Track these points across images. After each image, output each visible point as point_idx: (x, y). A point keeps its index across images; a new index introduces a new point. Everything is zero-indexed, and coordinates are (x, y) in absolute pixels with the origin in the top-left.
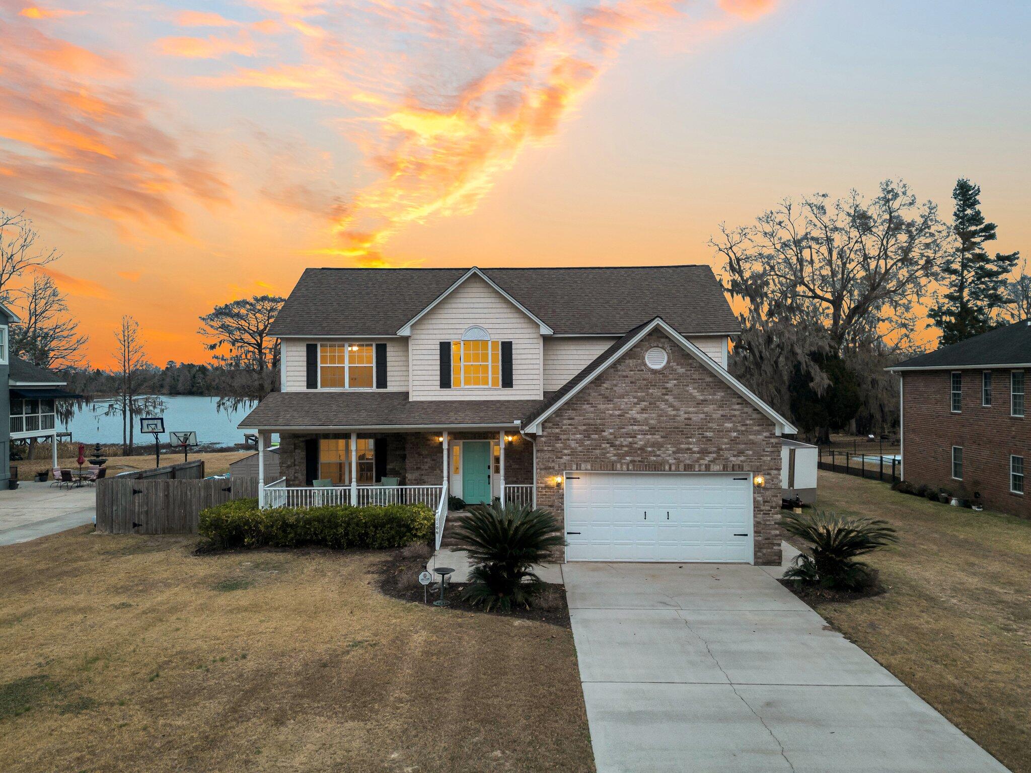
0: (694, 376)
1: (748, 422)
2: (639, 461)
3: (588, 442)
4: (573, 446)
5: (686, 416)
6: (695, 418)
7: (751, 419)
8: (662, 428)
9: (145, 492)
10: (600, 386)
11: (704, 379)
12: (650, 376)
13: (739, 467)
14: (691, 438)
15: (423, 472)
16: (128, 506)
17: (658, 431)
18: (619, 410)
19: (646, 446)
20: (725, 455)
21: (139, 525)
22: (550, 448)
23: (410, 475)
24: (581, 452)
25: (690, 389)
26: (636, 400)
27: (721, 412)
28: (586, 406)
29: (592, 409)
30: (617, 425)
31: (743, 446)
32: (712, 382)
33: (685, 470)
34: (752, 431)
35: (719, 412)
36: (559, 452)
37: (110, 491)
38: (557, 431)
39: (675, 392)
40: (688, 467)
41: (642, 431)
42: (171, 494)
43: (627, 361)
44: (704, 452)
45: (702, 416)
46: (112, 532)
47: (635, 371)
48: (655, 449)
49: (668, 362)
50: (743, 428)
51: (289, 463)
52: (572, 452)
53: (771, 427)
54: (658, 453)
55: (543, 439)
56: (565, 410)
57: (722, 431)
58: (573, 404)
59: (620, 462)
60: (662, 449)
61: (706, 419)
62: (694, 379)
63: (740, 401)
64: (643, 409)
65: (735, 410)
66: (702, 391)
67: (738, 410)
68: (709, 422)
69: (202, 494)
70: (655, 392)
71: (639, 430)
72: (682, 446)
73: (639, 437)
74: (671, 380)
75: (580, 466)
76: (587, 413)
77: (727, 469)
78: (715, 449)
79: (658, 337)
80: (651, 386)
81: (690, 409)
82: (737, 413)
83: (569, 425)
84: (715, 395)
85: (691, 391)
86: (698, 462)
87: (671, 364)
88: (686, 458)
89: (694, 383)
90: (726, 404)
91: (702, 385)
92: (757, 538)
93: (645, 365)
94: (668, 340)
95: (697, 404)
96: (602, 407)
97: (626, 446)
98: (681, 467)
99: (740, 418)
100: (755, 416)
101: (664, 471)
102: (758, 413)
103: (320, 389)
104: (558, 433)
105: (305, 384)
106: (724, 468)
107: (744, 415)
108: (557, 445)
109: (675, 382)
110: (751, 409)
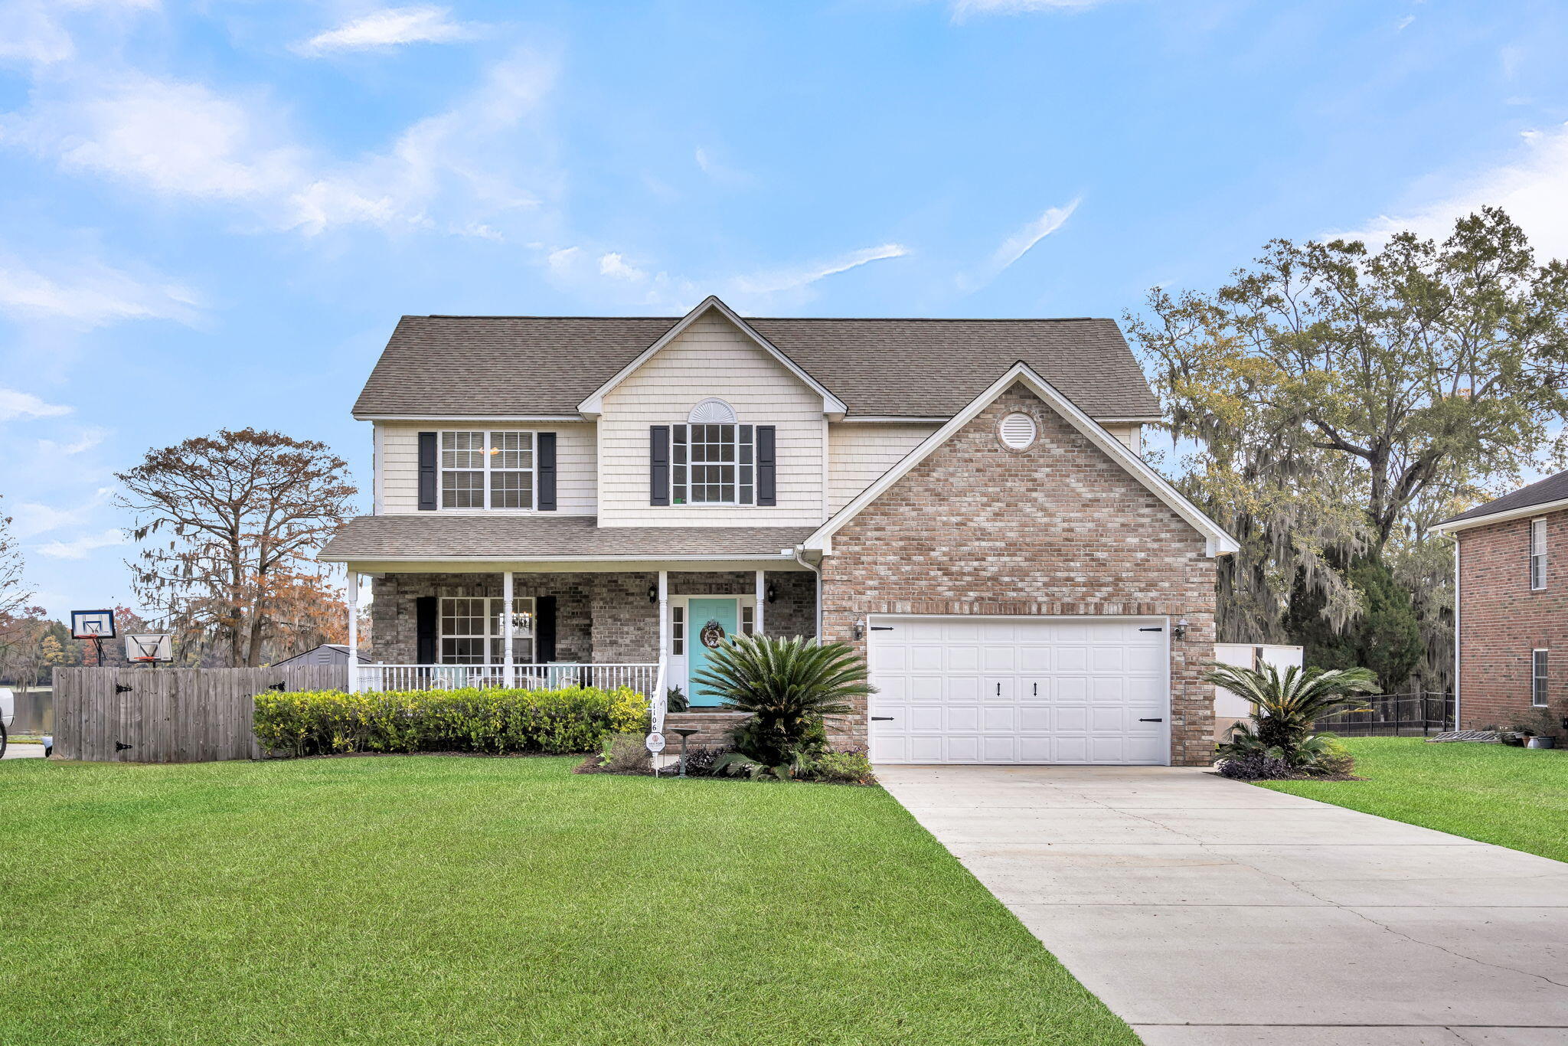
0: (1079, 461)
1: (1163, 536)
2: (990, 599)
3: (908, 568)
4: (883, 573)
5: (1066, 525)
6: (1082, 529)
7: (1167, 531)
8: (1028, 545)
9: (137, 689)
10: (928, 475)
11: (1094, 466)
12: (1007, 459)
13: (1149, 609)
14: (1072, 560)
15: (622, 650)
16: (107, 715)
17: (1020, 550)
18: (959, 515)
19: (1000, 573)
20: (1127, 589)
21: (127, 747)
22: (845, 578)
23: (599, 654)
24: (895, 584)
25: (1072, 481)
26: (985, 499)
27: (1121, 520)
28: (904, 509)
29: (914, 514)
30: (955, 540)
31: (1156, 574)
32: (1107, 471)
33: (1063, 613)
34: (1170, 551)
35: (1117, 519)
36: (859, 584)
37: (77, 687)
38: (857, 549)
39: (1049, 485)
40: (1069, 609)
41: (994, 550)
42: (181, 694)
43: (971, 436)
44: (1094, 584)
45: (1091, 525)
46: (80, 758)
47: (983, 451)
48: (1015, 579)
49: (1037, 438)
50: (1156, 546)
51: (389, 638)
52: (880, 583)
53: (1200, 544)
54: (1020, 585)
55: (834, 562)
56: (869, 514)
57: (1122, 550)
58: (883, 504)
59: (959, 600)
60: (1027, 579)
61: (1097, 530)
62: (1077, 466)
63: (1150, 501)
64: (996, 514)
65: (1143, 516)
66: (1090, 484)
67: (1147, 516)
68: (1102, 535)
69: (235, 694)
70: (1019, 486)
71: (991, 548)
72: (1059, 574)
73: (990, 559)
74: (1041, 466)
75: (894, 607)
76: (905, 520)
77: (1129, 611)
78: (1111, 579)
79: (1021, 397)
80: (1010, 475)
81: (1072, 515)
82: (1146, 520)
83: (877, 539)
84: (1111, 491)
85: (1074, 485)
86: (1084, 600)
87: (1042, 441)
88: (1066, 594)
89: (1079, 471)
90: (1129, 506)
91: (1090, 476)
92: (1175, 723)
93: (999, 441)
94: (1036, 401)
95: (1083, 506)
96: (929, 510)
97: (969, 574)
98: (1057, 607)
99: (1150, 530)
100: (1174, 525)
101: (1030, 614)
102: (1178, 521)
103: (441, 511)
104: (858, 553)
105: (415, 501)
106: (1124, 609)
107: (1157, 524)
108: (857, 573)
109: (1048, 470)
110: (1168, 515)
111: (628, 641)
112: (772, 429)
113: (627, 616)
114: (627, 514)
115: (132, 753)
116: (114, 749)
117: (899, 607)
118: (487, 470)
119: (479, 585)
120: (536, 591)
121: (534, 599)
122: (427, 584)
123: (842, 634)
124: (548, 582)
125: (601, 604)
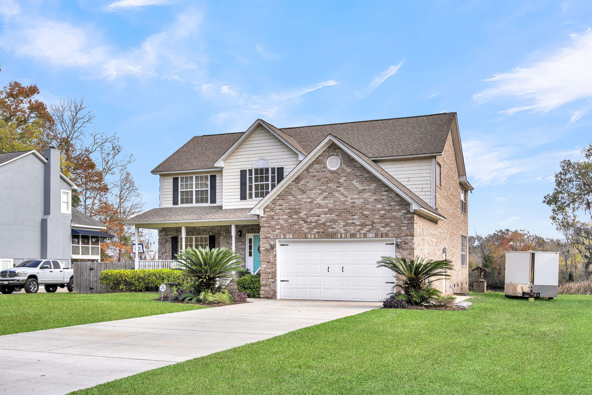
0: (357, 174)
1: (392, 203)
2: (322, 232)
3: (291, 221)
4: (282, 223)
5: (352, 201)
6: (358, 202)
7: (394, 202)
8: (337, 210)
9: (96, 269)
10: (299, 183)
11: (363, 175)
12: (329, 175)
13: (386, 235)
14: (354, 215)
16: (88, 277)
17: (334, 212)
18: (310, 198)
19: (326, 222)
20: (377, 227)
21: (93, 288)
22: (268, 225)
24: (287, 227)
25: (354, 182)
26: (320, 192)
27: (374, 198)
28: (290, 197)
29: (294, 199)
30: (309, 208)
31: (389, 220)
32: (369, 177)
33: (351, 237)
34: (395, 210)
36: (273, 227)
37: (80, 269)
38: (273, 213)
39: (345, 184)
40: (353, 236)
41: (324, 212)
43: (315, 166)
44: (363, 225)
45: (362, 200)
46: (81, 292)
47: (320, 172)
48: (332, 224)
49: (341, 165)
50: (389, 208)
51: (163, 251)
52: (281, 227)
53: (407, 207)
54: (334, 226)
55: (264, 219)
56: (277, 200)
57: (375, 210)
58: (282, 195)
59: (310, 233)
60: (337, 224)
61: (364, 202)
62: (357, 176)
63: (386, 189)
64: (324, 198)
65: (383, 195)
66: (362, 183)
67: (385, 195)
68: (366, 204)
70: (333, 185)
71: (322, 212)
72: (349, 221)
73: (322, 216)
74: (342, 177)
75: (286, 236)
76: (290, 201)
77: (378, 236)
78: (370, 223)
79: (334, 149)
80: (330, 181)
81: (355, 196)
82: (385, 197)
83: (280, 209)
84: (370, 185)
85: (355, 184)
86: (359, 232)
87: (342, 166)
88: (352, 229)
89: (357, 178)
90: (378, 192)
91: (362, 180)
93: (325, 167)
94: (340, 150)
95: (359, 192)
96: (299, 197)
97: (314, 222)
98: (348, 235)
99: (387, 201)
100: (397, 199)
101: (337, 238)
102: (398, 197)
103: (180, 205)
104: (273, 215)
105: (172, 202)
106: (376, 235)
107: (389, 199)
108: (273, 223)
109: (345, 178)
110: (394, 195)
112: (282, 168)
114: (232, 204)
115: (94, 291)
116: (89, 289)
117: (288, 236)
118: (194, 190)
119: (191, 232)
120: (209, 233)
121: (208, 236)
122: (175, 231)
123: (267, 247)
124: (213, 230)
125: (223, 238)
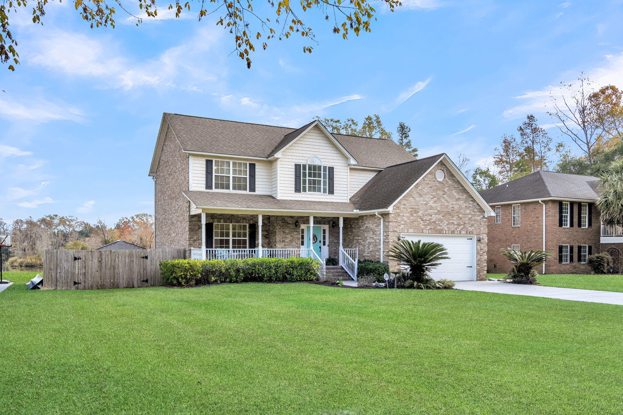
0: (455, 186)
1: (475, 210)
2: (433, 229)
3: (412, 218)
4: (405, 219)
5: (452, 206)
6: (456, 207)
7: (476, 209)
8: (443, 212)
9: (83, 259)
10: (417, 188)
11: (459, 188)
12: (437, 184)
13: (472, 232)
14: (454, 217)
15: (286, 244)
16: (69, 269)
17: (441, 213)
18: (425, 201)
19: (436, 220)
20: (467, 226)
21: (78, 283)
22: (396, 221)
23: (279, 245)
24: (409, 223)
25: (453, 192)
26: (432, 196)
28: (411, 199)
29: (414, 200)
30: (424, 209)
31: (473, 222)
32: (462, 189)
34: (477, 215)
35: (464, 205)
36: (399, 223)
37: (55, 258)
38: (398, 211)
39: (448, 193)
40: (453, 232)
41: (434, 213)
42: (104, 261)
43: (429, 176)
44: (459, 225)
45: (458, 206)
46: (56, 289)
47: (432, 181)
48: (440, 223)
50: (473, 213)
51: (195, 238)
52: (405, 223)
53: (483, 213)
54: (441, 224)
55: (392, 215)
57: (466, 214)
59: (425, 229)
60: (443, 222)
61: (459, 208)
62: (455, 187)
63: (472, 199)
64: (435, 202)
65: (470, 204)
66: (458, 193)
68: (461, 209)
69: (127, 261)
70: (440, 193)
72: (450, 221)
73: (433, 216)
74: (446, 187)
76: (411, 202)
78: (463, 223)
79: (441, 165)
80: (438, 189)
81: (453, 203)
82: (471, 205)
83: (404, 208)
84: (463, 196)
85: (454, 193)
86: (456, 229)
87: (446, 179)
88: (452, 227)
89: (455, 189)
90: (467, 201)
91: (458, 191)
92: (477, 268)
93: (435, 178)
94: (445, 166)
95: (456, 200)
96: (417, 199)
97: (428, 220)
98: (450, 232)
99: (472, 208)
100: (478, 207)
101: (443, 234)
103: (214, 190)
104: (398, 212)
105: (204, 186)
106: (466, 233)
107: (474, 207)
108: (398, 219)
109: (448, 188)
110: (476, 204)
111: (288, 241)
112: (333, 168)
113: (288, 232)
114: (287, 195)
115: (81, 286)
116: (72, 284)
117: (410, 231)
118: (231, 175)
119: (229, 219)
120: (249, 222)
121: (248, 225)
122: (210, 218)
123: (395, 239)
124: (253, 219)
125: (280, 227)
